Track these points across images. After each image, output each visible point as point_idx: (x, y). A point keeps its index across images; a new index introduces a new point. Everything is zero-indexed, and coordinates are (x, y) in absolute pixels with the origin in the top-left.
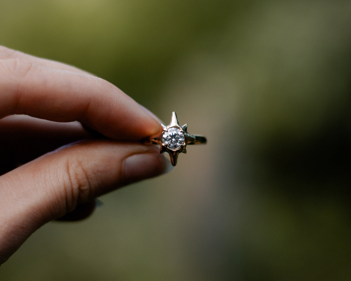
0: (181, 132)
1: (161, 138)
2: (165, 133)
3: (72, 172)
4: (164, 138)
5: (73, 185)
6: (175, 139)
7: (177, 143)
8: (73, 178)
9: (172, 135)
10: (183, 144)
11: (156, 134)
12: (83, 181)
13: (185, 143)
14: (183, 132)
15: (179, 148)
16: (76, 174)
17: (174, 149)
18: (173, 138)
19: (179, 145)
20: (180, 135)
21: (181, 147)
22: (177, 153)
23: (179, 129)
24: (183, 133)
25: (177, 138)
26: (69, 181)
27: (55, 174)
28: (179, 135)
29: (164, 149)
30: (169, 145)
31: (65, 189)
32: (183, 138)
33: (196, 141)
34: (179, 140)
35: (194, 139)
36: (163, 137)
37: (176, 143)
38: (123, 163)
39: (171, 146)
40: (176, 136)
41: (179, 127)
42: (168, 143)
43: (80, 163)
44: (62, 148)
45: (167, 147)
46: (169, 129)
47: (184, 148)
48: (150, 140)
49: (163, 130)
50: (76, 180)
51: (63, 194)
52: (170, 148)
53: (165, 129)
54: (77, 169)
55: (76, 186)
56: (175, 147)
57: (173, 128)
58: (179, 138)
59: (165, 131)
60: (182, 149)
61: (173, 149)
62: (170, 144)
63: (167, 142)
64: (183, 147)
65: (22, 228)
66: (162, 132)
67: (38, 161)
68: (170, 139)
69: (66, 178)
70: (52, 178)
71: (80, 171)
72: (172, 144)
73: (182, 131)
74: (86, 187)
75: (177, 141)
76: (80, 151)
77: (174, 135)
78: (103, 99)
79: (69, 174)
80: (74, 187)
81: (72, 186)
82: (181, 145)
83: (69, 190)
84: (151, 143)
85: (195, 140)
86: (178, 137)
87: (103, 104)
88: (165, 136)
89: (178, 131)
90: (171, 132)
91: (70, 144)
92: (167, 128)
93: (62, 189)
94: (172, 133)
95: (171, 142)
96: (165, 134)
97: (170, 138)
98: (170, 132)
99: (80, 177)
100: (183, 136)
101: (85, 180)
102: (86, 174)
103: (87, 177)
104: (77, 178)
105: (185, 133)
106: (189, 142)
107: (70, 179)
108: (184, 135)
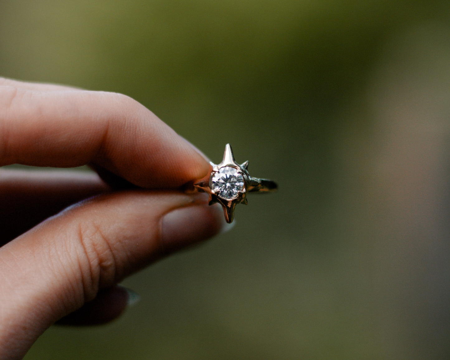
0: (239, 173)
1: (210, 183)
2: (215, 174)
3: (87, 242)
4: (214, 182)
5: (91, 261)
6: (230, 183)
7: (233, 190)
8: (89, 250)
9: (225, 178)
10: (242, 190)
11: (202, 177)
12: (104, 253)
13: (244, 189)
14: (242, 173)
15: (236, 196)
16: (94, 245)
17: (229, 198)
18: (227, 182)
19: (236, 193)
20: (238, 177)
21: (239, 194)
22: (234, 203)
23: (236, 169)
24: (242, 175)
25: (233, 182)
26: (84, 254)
27: (62, 246)
28: (236, 178)
29: (215, 198)
30: (222, 192)
31: (80, 267)
32: (242, 182)
33: (262, 187)
34: (236, 185)
35: (258, 184)
36: (213, 180)
37: (231, 189)
38: (160, 223)
39: (224, 194)
40: (232, 179)
41: (236, 166)
42: (221, 189)
43: (97, 228)
44: (69, 208)
45: (219, 195)
46: (221, 168)
47: (244, 196)
48: (194, 185)
49: (213, 171)
50: (94, 252)
51: (78, 275)
52: (223, 196)
53: (215, 169)
54: (94, 237)
55: (95, 262)
56: (230, 195)
57: (227, 168)
58: (235, 182)
59: (215, 172)
60: (241, 198)
61: (227, 198)
62: (222, 190)
63: (218, 188)
64: (242, 195)
65: (25, 328)
66: (211, 174)
67: (36, 230)
68: (223, 184)
69: (80, 251)
70: (59, 253)
71: (98, 239)
72: (226, 190)
73: (241, 171)
74: (109, 263)
75: (233, 186)
76: (96, 211)
77: (229, 178)
78: (125, 121)
79: (83, 245)
80: (92, 263)
81: (89, 262)
82: (239, 192)
83: (85, 268)
84: (196, 190)
85: (260, 185)
86: (235, 180)
87: (126, 128)
88: (215, 179)
89: (235, 172)
90: (224, 173)
91: (80, 203)
92: (218, 168)
93: (76, 267)
94: (226, 175)
95: (225, 188)
96: (215, 177)
97: (223, 181)
98: (222, 173)
99: (99, 248)
100: (241, 179)
101: (107, 252)
102: (108, 244)
103: (110, 247)
104: (95, 250)
105: (244, 175)
106: (251, 188)
107: (86, 252)
108: (244, 177)
